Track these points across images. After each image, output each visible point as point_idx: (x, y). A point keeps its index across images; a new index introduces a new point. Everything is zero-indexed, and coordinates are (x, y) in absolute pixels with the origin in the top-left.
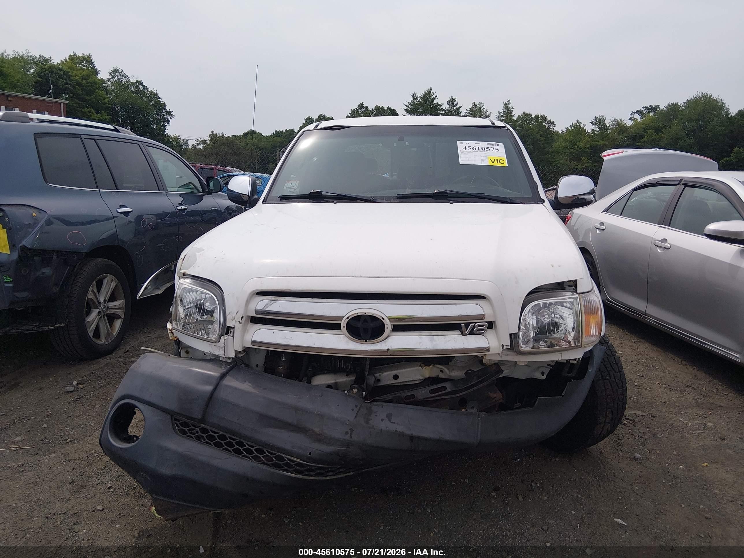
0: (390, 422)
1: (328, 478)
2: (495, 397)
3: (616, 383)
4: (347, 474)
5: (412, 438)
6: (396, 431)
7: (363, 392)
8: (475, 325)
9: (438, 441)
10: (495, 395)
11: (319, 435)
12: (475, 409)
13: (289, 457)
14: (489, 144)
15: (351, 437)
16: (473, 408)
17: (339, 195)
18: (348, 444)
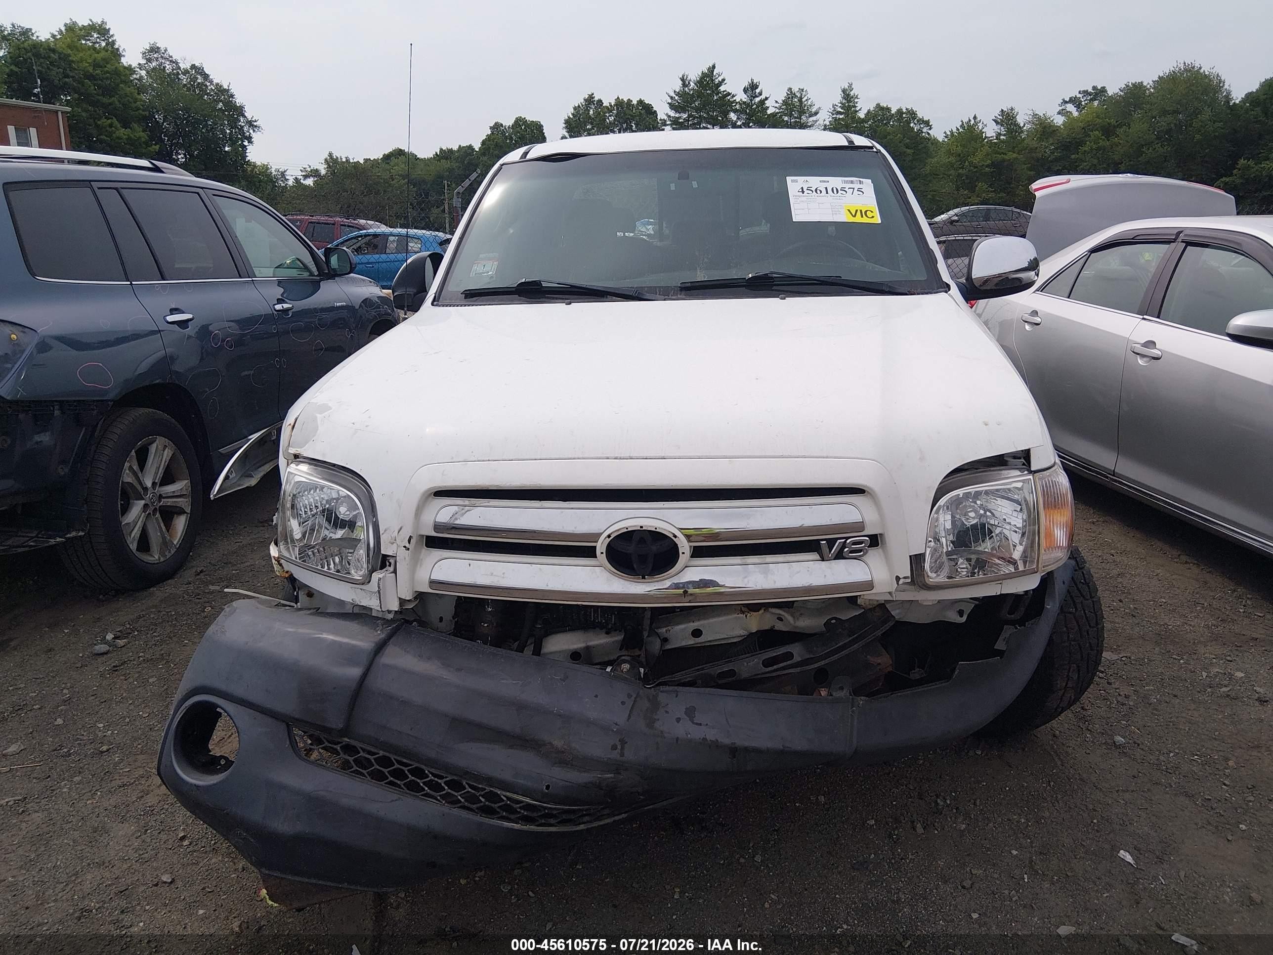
0: (693, 723)
1: (582, 827)
2: (879, 664)
3: (1087, 618)
4: (617, 818)
5: (734, 751)
6: (705, 739)
7: (640, 669)
8: (845, 541)
9: (782, 753)
10: (879, 661)
11: (563, 752)
12: (845, 691)
13: (508, 794)
14: (846, 182)
15: (622, 755)
16: (842, 688)
17: (572, 286)
18: (617, 767)
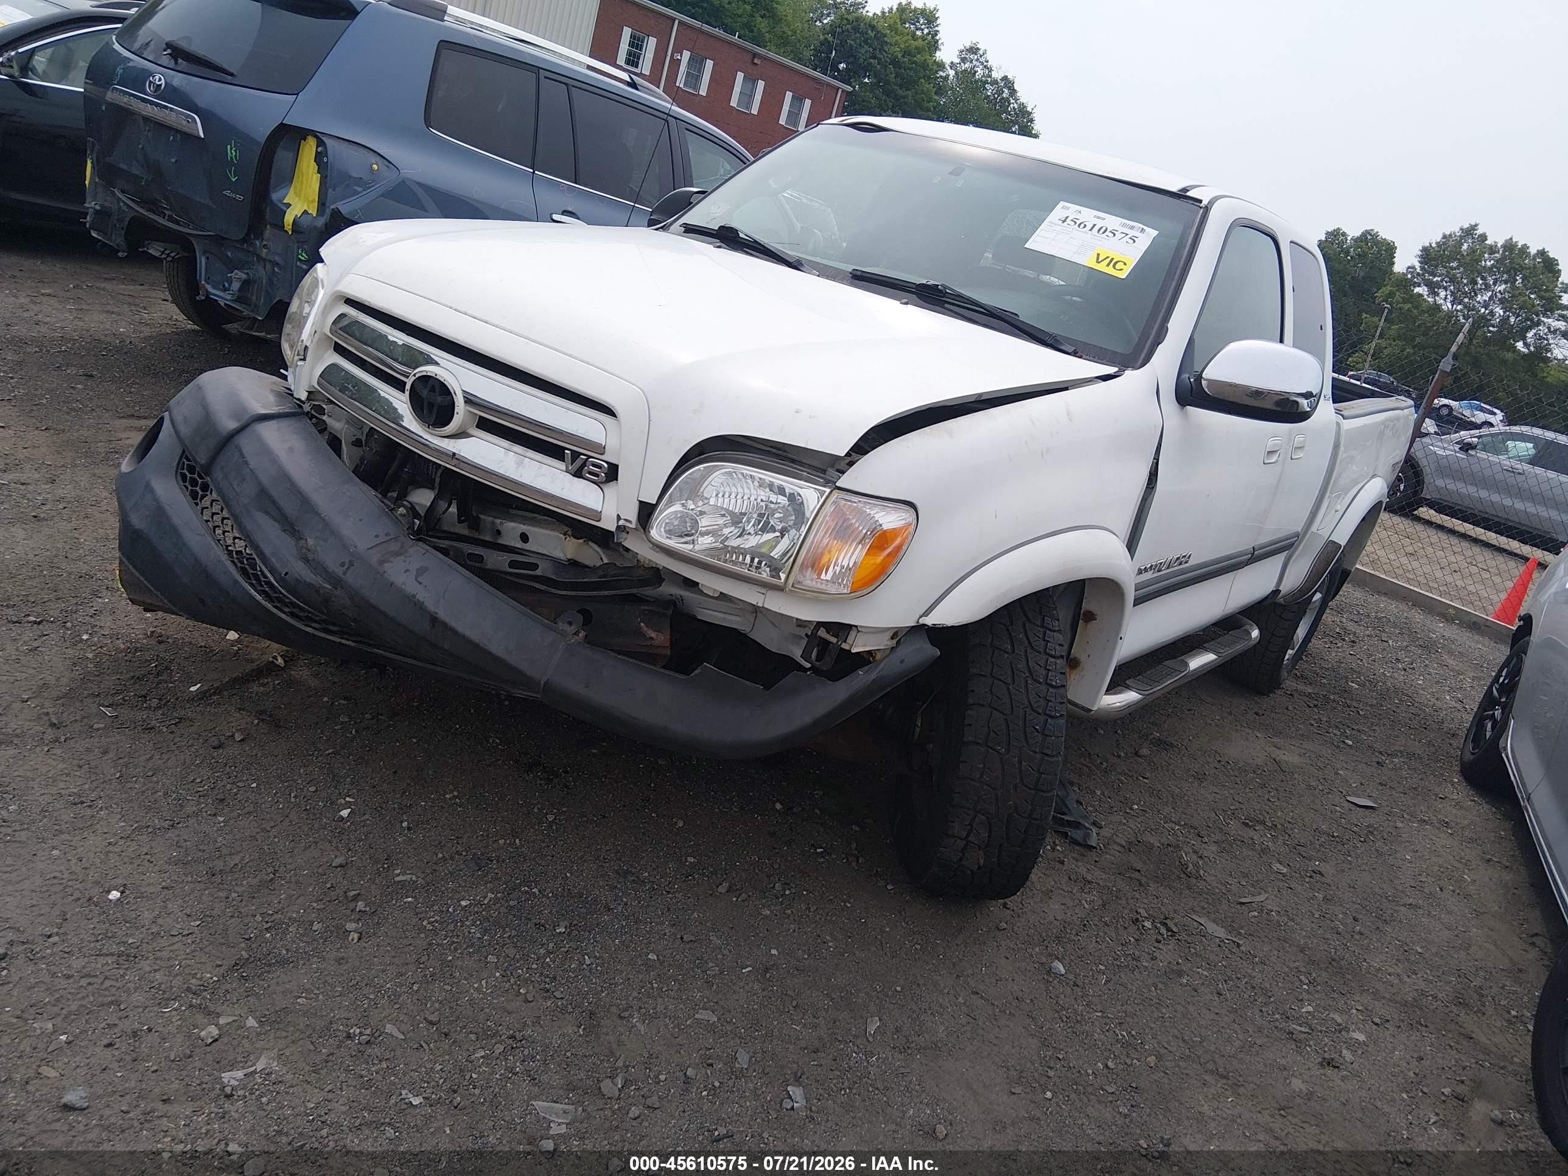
0: (416, 580)
1: (309, 630)
2: (652, 638)
4: (344, 641)
5: (434, 620)
6: (414, 596)
7: (416, 520)
9: (476, 647)
10: (653, 635)
11: (309, 550)
12: (572, 628)
13: (263, 568)
14: (1124, 225)
15: (344, 574)
16: (570, 623)
18: (337, 582)
